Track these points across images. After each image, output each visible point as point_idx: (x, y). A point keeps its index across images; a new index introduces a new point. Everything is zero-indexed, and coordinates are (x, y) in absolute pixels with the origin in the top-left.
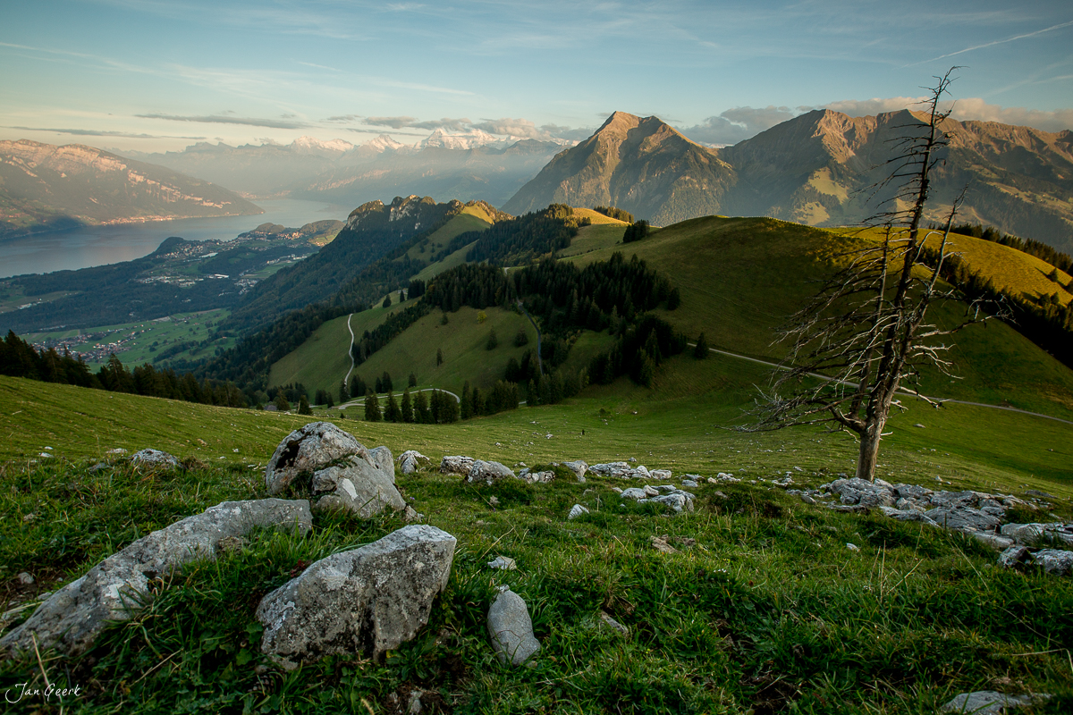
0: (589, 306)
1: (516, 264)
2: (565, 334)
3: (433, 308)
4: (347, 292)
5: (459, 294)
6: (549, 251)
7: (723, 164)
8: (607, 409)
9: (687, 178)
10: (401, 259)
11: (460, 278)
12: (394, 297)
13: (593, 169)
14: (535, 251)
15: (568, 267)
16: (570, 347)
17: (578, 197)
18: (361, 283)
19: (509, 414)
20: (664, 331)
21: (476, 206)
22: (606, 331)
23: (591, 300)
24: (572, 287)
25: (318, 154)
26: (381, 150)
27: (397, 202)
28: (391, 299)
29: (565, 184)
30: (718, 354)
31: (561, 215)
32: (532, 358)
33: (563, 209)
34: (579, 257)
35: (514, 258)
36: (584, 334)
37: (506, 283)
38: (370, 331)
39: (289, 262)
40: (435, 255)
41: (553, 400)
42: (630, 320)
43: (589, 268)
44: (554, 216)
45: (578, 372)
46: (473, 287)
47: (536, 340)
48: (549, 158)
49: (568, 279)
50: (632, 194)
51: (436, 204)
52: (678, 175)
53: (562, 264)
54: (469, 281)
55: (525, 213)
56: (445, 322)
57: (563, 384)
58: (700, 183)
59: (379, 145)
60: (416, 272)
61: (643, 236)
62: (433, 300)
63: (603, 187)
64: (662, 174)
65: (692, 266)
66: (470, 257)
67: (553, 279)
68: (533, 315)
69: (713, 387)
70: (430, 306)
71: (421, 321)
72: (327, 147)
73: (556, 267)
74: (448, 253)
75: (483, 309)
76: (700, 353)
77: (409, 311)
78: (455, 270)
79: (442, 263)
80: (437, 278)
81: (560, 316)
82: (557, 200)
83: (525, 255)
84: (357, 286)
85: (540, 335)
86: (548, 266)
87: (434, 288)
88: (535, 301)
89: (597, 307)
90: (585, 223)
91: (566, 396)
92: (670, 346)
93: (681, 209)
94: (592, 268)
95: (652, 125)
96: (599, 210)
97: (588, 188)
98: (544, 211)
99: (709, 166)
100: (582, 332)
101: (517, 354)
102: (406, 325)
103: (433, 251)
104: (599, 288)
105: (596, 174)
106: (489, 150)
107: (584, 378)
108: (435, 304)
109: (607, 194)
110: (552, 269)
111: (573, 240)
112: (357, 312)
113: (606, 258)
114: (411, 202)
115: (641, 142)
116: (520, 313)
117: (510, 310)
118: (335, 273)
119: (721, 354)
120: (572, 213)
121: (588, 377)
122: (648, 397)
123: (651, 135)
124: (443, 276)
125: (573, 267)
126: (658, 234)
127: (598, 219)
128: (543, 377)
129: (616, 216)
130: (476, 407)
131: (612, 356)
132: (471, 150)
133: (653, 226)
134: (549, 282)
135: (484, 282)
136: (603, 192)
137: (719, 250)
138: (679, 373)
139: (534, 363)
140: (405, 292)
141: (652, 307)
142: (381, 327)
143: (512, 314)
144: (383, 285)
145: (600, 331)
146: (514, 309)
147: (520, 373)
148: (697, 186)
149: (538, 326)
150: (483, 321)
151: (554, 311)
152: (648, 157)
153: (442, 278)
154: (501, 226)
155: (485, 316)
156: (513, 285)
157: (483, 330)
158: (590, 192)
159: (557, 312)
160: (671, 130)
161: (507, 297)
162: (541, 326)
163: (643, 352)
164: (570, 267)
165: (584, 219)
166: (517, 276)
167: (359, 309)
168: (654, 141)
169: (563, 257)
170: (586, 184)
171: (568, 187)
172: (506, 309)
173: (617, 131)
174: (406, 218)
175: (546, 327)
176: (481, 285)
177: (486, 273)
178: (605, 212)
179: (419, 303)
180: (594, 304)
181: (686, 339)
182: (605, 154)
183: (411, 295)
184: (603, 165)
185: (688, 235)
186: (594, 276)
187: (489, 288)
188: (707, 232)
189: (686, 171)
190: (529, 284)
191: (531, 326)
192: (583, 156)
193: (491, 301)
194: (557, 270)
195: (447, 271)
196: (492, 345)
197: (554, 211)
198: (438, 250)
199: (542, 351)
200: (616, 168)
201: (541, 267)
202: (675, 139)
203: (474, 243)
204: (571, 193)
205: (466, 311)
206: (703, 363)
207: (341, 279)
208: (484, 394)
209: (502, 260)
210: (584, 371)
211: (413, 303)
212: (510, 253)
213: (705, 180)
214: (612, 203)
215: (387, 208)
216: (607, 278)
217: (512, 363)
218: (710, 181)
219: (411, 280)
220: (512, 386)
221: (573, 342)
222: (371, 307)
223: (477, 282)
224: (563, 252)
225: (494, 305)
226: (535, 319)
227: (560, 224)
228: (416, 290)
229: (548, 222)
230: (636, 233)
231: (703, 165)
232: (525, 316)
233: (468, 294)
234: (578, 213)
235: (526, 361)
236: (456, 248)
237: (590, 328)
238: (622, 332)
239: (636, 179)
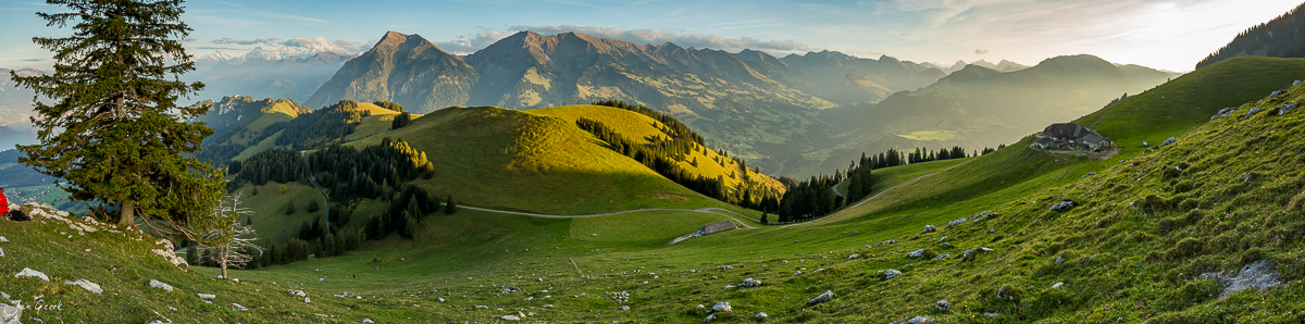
0: (365, 180)
1: (313, 148)
2: (347, 202)
3: (246, 182)
5: (267, 172)
6: (339, 137)
7: (467, 66)
8: (378, 259)
9: (443, 77)
10: (226, 144)
11: (268, 159)
13: (374, 72)
14: (328, 137)
16: (351, 212)
17: (363, 94)
19: (300, 264)
20: (422, 196)
21: (283, 102)
22: (379, 199)
23: (367, 175)
24: (352, 165)
26: (217, 61)
27: (226, 100)
29: (353, 84)
30: (463, 209)
31: (348, 108)
32: (320, 221)
33: (349, 104)
34: (359, 143)
35: (310, 142)
36: (362, 202)
37: (302, 163)
40: (252, 140)
41: (337, 254)
42: (398, 189)
44: (342, 109)
45: (357, 232)
46: (277, 166)
47: (325, 206)
48: (343, 64)
49: (349, 159)
50: (404, 90)
51: (254, 101)
52: (437, 75)
53: (346, 147)
54: (274, 162)
55: (321, 108)
56: (255, 193)
57: (344, 241)
58: (452, 79)
59: (215, 58)
60: (236, 154)
61: (407, 124)
62: (246, 176)
63: (383, 85)
64: (425, 75)
65: (442, 145)
66: (278, 142)
67: (339, 159)
68: (324, 187)
70: (244, 180)
71: (238, 191)
73: (340, 150)
74: (262, 138)
75: (285, 183)
76: (450, 210)
78: (264, 153)
79: (256, 147)
80: (250, 158)
81: (344, 188)
82: (347, 97)
83: (321, 141)
85: (328, 202)
86: (335, 149)
87: (248, 166)
88: (325, 177)
89: (371, 180)
90: (366, 114)
91: (347, 250)
92: (427, 206)
93: (441, 99)
94: (368, 150)
95: (416, 40)
96: (377, 103)
97: (371, 86)
98: (336, 106)
99: (458, 68)
100: (360, 200)
101: (309, 219)
103: (250, 137)
104: (373, 165)
105: (377, 76)
106: (299, 60)
107: (362, 235)
108: (248, 179)
109: (386, 90)
110: (338, 152)
111: (357, 128)
113: (377, 142)
114: (236, 100)
115: (408, 52)
116: (313, 187)
117: (305, 184)
119: (466, 209)
120: (356, 106)
121: (365, 234)
122: (413, 246)
123: (415, 47)
124: (255, 158)
125: (353, 150)
126: (417, 121)
127: (376, 110)
128: (329, 235)
129: (390, 108)
130: (273, 259)
131: (383, 218)
132: (282, 61)
133: (413, 116)
134: (335, 162)
135: (285, 163)
136: (382, 89)
137: (459, 131)
138: (436, 226)
139: (322, 224)
140: (227, 169)
141: (412, 178)
143: (307, 187)
145: (375, 198)
146: (309, 183)
147: (311, 233)
148: (451, 82)
149: (327, 196)
150: (284, 192)
151: (338, 184)
152: (414, 62)
153: (253, 159)
154: (302, 117)
155: (286, 188)
156: (308, 164)
157: (284, 200)
158: (373, 90)
159: (341, 185)
160: (429, 43)
161: (303, 174)
162: (329, 195)
163: (407, 213)
164: (351, 150)
165: (365, 111)
166: (311, 158)
168: (418, 51)
169: (349, 141)
170: (369, 83)
171: (356, 86)
172: (302, 183)
173: (390, 44)
174: (231, 111)
175: (333, 197)
176: (284, 165)
177: (287, 155)
178: (382, 105)
179: (236, 178)
180: (369, 178)
181: (438, 200)
182: (383, 61)
183: (231, 172)
184: (381, 69)
185: (439, 122)
186: (369, 156)
187: (289, 167)
188: (450, 119)
189: (442, 72)
190: (320, 163)
191: (321, 196)
192: (367, 62)
193: (291, 178)
194: (342, 152)
195: (258, 154)
196: (290, 211)
197: (342, 105)
198: (254, 137)
199: (329, 216)
200: (392, 71)
201: (330, 150)
202: (433, 49)
203: (282, 131)
204: (358, 91)
205: (272, 185)
206: (453, 217)
208: (280, 249)
209: (303, 144)
210: (361, 230)
211: (233, 178)
212: (309, 139)
213: (457, 78)
214: (390, 97)
215: (218, 105)
216: (378, 157)
217: (305, 225)
218: (460, 79)
219: (233, 160)
220: (302, 243)
221: (354, 208)
223: (280, 162)
224: (349, 137)
225: (293, 180)
226: (324, 191)
227: (347, 115)
228: (235, 168)
229: (338, 114)
230: (401, 122)
231: (453, 67)
232: (317, 189)
233: (273, 172)
234: (362, 106)
235: (316, 224)
236: (268, 135)
237: (367, 197)
238: (391, 199)
239: (407, 79)
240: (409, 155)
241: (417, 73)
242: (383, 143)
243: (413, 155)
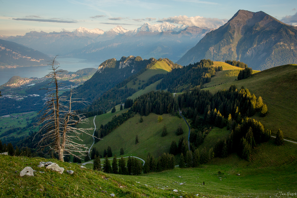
0: (216, 114)
1: (181, 91)
2: (203, 129)
3: (136, 113)
4: (95, 104)
5: (149, 107)
6: (200, 84)
8: (222, 172)
9: (281, 43)
10: (123, 88)
11: (150, 98)
12: (117, 108)
13: (227, 40)
14: (192, 84)
15: (206, 93)
16: (205, 136)
17: (218, 56)
18: (103, 100)
19: (169, 172)
20: (256, 129)
21: (163, 61)
22: (225, 128)
23: (217, 111)
24: (207, 104)
25: (87, 37)
26: (117, 33)
27: (123, 59)
28: (116, 109)
29: (211, 49)
30: (289, 143)
31: (207, 65)
32: (184, 141)
33: (208, 62)
34: (212, 89)
35: (180, 88)
36: (213, 129)
37: (173, 101)
38: (104, 125)
39: (69, 89)
40: (140, 86)
41: (194, 166)
42: (240, 122)
43: (217, 93)
44: (203, 66)
45: (209, 151)
46: (157, 103)
47: (188, 131)
48: (204, 35)
49: (206, 99)
50: (249, 53)
51: (143, 60)
52: (276, 42)
53: (203, 91)
54: (155, 100)
55: (188, 64)
56: (141, 121)
57: (199, 156)
58: (289, 45)
59: (116, 31)
60: (130, 95)
61: (249, 76)
62: (136, 110)
63: (233, 50)
64: (266, 42)
65: (275, 93)
66: (158, 87)
67: (198, 99)
68: (187, 118)
69: (286, 162)
70: (135, 113)
71: (129, 120)
72: (91, 32)
73: (199, 93)
74: (147, 85)
75: (161, 114)
77: (124, 115)
78: (148, 94)
79: (144, 90)
80: (139, 98)
81: (201, 119)
82: (207, 58)
83: (187, 87)
84: (100, 101)
85: (190, 129)
86: (196, 93)
87: (137, 103)
88: (188, 111)
89: (221, 115)
90: (219, 69)
91: (201, 163)
92: (261, 138)
93: (278, 60)
94: (219, 94)
95: (261, 15)
96: (228, 62)
97: (224, 50)
98: (198, 63)
99: (295, 36)
100: (212, 128)
101: (177, 139)
102: (121, 122)
103: (140, 84)
104: (222, 104)
105: (229, 43)
106: (174, 32)
107: (211, 154)
108: (137, 111)
109: (235, 54)
110: (198, 94)
111: (212, 79)
112: (99, 115)
114: (131, 59)
115: (254, 25)
116: (180, 117)
117: (175, 116)
118: (90, 95)
119: (291, 143)
120: (213, 64)
121: (214, 153)
122: (247, 166)
123: (260, 21)
124: (142, 97)
125: (209, 93)
126: (257, 75)
127: (226, 67)
128: (189, 152)
129: (238, 65)
130: (151, 167)
131: (227, 142)
132: (162, 33)
133: (254, 71)
134: (196, 101)
135: (162, 101)
136: (232, 52)
137: (291, 83)
139: (185, 144)
140: (123, 105)
141: (250, 115)
142: (109, 123)
143: (176, 118)
144: (114, 101)
145: (222, 128)
146: (177, 115)
147: (177, 149)
148: (287, 47)
149: (189, 124)
150: (160, 121)
151: (197, 116)
152: (258, 33)
153: (141, 98)
154: (175, 71)
155: (162, 118)
156: (177, 102)
157: (160, 126)
158: (225, 53)
159: (199, 117)
160: (271, 18)
161: (173, 109)
162: (191, 124)
163: (244, 140)
164: (207, 93)
165: (219, 67)
166: (179, 98)
167: (100, 113)
168: (262, 24)
169: (206, 87)
170: (223, 48)
171: (213, 50)
172: (173, 115)
173: (240, 20)
174: (127, 67)
175: (194, 125)
176: (161, 102)
177: (163, 96)
178: (231, 63)
179: (129, 111)
180: (219, 113)
182: (234, 32)
183: (126, 107)
184: (232, 38)
185: (274, 75)
186: (220, 98)
187: (165, 104)
188: (285, 74)
189: (281, 40)
190: (185, 102)
191: (185, 124)
193: (165, 111)
194: (201, 94)
195: (145, 95)
196: (164, 134)
197: (203, 63)
198: (142, 84)
199: (190, 138)
200: (240, 40)
201: (192, 93)
202: (274, 21)
203: (161, 80)
204: (215, 53)
205: (152, 116)
206: (280, 147)
207: (94, 97)
208: (156, 160)
209: (174, 89)
210: (211, 150)
211: (126, 111)
212: (179, 85)
213: (293, 44)
214: (238, 58)
215: (118, 63)
216: (226, 99)
217: (173, 144)
218: (296, 45)
219: (127, 99)
220: (171, 156)
221: (207, 133)
222: (106, 113)
223: (159, 100)
224: (205, 85)
225: (167, 113)
226: (188, 120)
227: (206, 70)
228: (128, 104)
229: (199, 70)
230: (245, 75)
231: (290, 36)
232: (183, 119)
233: (154, 107)
234: (216, 64)
235: (181, 143)
236: (152, 83)
237: (217, 126)
238: (234, 129)
239: (251, 45)
240: (249, 99)
241: (260, 41)
242: (230, 89)
243: (252, 99)
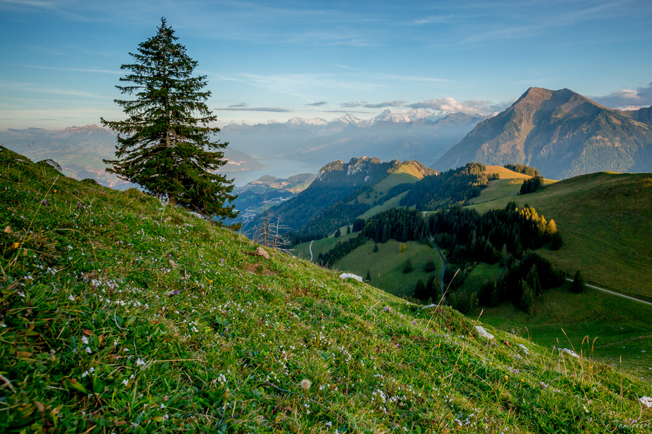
0: (484, 243)
1: (435, 209)
2: (464, 265)
3: (369, 239)
4: (313, 225)
5: (388, 230)
6: (463, 199)
7: (636, 123)
9: (599, 137)
10: (352, 203)
11: (390, 217)
12: (343, 230)
13: (510, 134)
14: (452, 199)
15: (471, 213)
16: (467, 275)
17: (496, 156)
18: (323, 219)
21: (410, 164)
22: (497, 265)
23: (486, 239)
24: (472, 228)
25: (303, 128)
26: (346, 124)
27: (354, 161)
28: (341, 232)
29: (485, 146)
30: (594, 290)
31: (474, 171)
32: (435, 281)
33: (477, 167)
34: (481, 206)
35: (434, 203)
36: (479, 266)
37: (423, 223)
38: (324, 254)
39: (277, 202)
40: (377, 200)
42: (518, 257)
43: (488, 213)
44: (469, 172)
45: (470, 295)
46: (398, 225)
47: (442, 267)
48: (474, 125)
49: (470, 222)
50: (544, 153)
51: (381, 163)
52: (590, 135)
53: (467, 210)
54: (396, 221)
55: (448, 170)
56: (376, 250)
58: (611, 141)
59: (345, 121)
60: (362, 213)
61: (536, 189)
62: (369, 234)
63: (518, 148)
64: (573, 135)
65: (577, 215)
66: (402, 203)
67: (459, 222)
68: (442, 248)
69: (587, 318)
70: (367, 238)
71: (359, 248)
72: (310, 123)
73: (461, 213)
74: (387, 199)
75: (405, 242)
76: (577, 288)
77: (351, 241)
78: (387, 212)
79: (382, 206)
80: (373, 217)
81: (462, 250)
82: (476, 160)
83: (444, 202)
84: (320, 221)
85: (445, 264)
86: (456, 212)
87: (370, 225)
88: (443, 238)
89: (490, 244)
90: (494, 178)
92: (550, 279)
93: (592, 164)
94: (490, 214)
95: (565, 95)
96: (508, 167)
97: (505, 148)
98: (462, 169)
99: (622, 126)
100: (477, 264)
101: (425, 278)
102: (348, 251)
103: (376, 197)
104: (494, 230)
105: (512, 137)
106: (428, 122)
107: (474, 300)
108: (371, 236)
109: (522, 154)
110: (458, 213)
111: (483, 191)
112: (317, 239)
113: (501, 206)
114: (364, 162)
115: (554, 110)
116: (431, 247)
117: (424, 244)
118: (307, 211)
120: (484, 169)
121: (478, 300)
123: (563, 104)
124: (377, 216)
125: (475, 213)
126: (551, 187)
127: (506, 174)
129: (523, 172)
131: (498, 285)
132: (411, 123)
133: (547, 181)
134: (455, 224)
135: (406, 222)
136: (518, 151)
137: (604, 201)
139: (436, 285)
140: (351, 227)
141: (537, 247)
142: (331, 251)
143: (425, 247)
144: (338, 221)
145: (492, 263)
146: (427, 243)
147: (425, 292)
148: (609, 144)
149: (445, 257)
150: (403, 251)
151: (456, 246)
152: (560, 122)
153: (376, 218)
154: (429, 179)
155: (405, 247)
156: (428, 225)
157: (402, 258)
158: (506, 152)
159: (459, 247)
160: (582, 98)
161: (422, 234)
162: (447, 257)
163: (524, 283)
164: (473, 213)
165: (494, 175)
166: (431, 219)
167: (319, 237)
168: (566, 109)
169: (472, 204)
170: (503, 145)
171: (488, 148)
172: (421, 243)
173: (532, 102)
174: (359, 173)
175: (451, 258)
176: (404, 224)
177: (408, 215)
178: (513, 169)
179: (359, 235)
180: (488, 242)
181: (565, 275)
182: (520, 121)
183: (355, 230)
184: (518, 130)
185: (577, 188)
186: (490, 220)
187: (410, 226)
188: (594, 186)
189: (598, 132)
190: (439, 224)
191: (438, 257)
192: (503, 122)
193: (410, 236)
194: (462, 215)
195: (381, 213)
196: (407, 269)
197: (469, 168)
198: (380, 197)
199: (445, 277)
200: (531, 132)
201: (450, 212)
202: (587, 105)
203: (406, 192)
204: (490, 153)
205: (392, 243)
207: (311, 215)
209: (426, 205)
210: (474, 294)
211: (355, 235)
212: (433, 200)
213: (618, 139)
214: (526, 161)
215: (346, 166)
216: (501, 222)
217: (420, 285)
218: (623, 140)
219: (358, 218)
221: (470, 271)
222: (327, 237)
223: (401, 221)
224: (473, 200)
225: (413, 239)
226: (442, 251)
227: (474, 178)
228: (359, 225)
229: (464, 177)
230: (531, 186)
231: (614, 126)
232: (435, 249)
233: (394, 230)
234: (490, 170)
235: (430, 283)
236: (393, 196)
237: (485, 261)
239: (549, 140)
240: (535, 222)
242: (508, 207)
243: (540, 221)
